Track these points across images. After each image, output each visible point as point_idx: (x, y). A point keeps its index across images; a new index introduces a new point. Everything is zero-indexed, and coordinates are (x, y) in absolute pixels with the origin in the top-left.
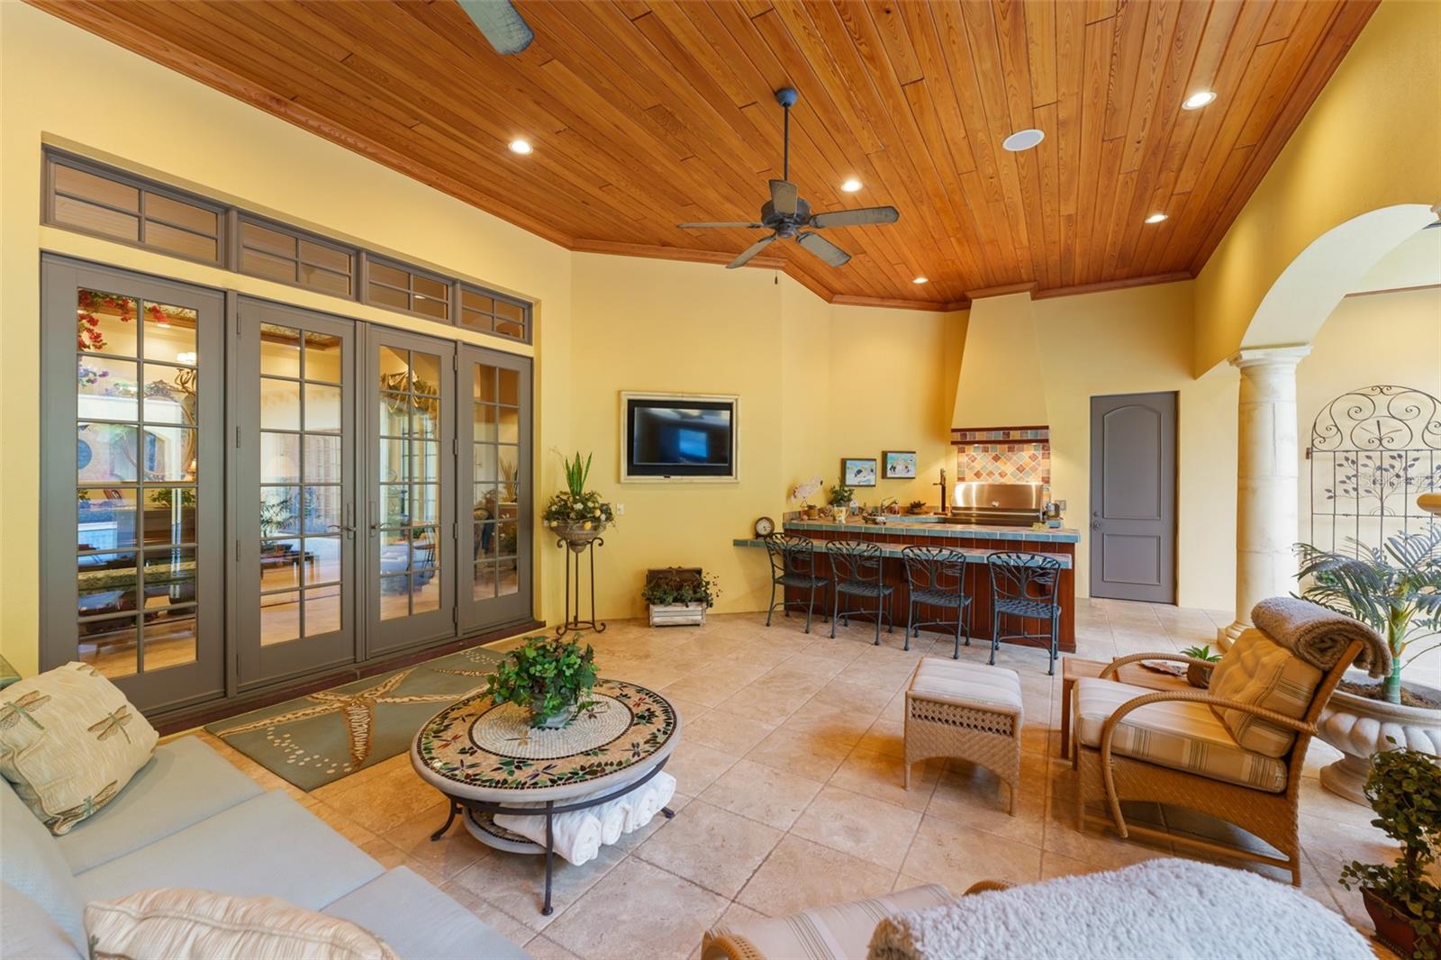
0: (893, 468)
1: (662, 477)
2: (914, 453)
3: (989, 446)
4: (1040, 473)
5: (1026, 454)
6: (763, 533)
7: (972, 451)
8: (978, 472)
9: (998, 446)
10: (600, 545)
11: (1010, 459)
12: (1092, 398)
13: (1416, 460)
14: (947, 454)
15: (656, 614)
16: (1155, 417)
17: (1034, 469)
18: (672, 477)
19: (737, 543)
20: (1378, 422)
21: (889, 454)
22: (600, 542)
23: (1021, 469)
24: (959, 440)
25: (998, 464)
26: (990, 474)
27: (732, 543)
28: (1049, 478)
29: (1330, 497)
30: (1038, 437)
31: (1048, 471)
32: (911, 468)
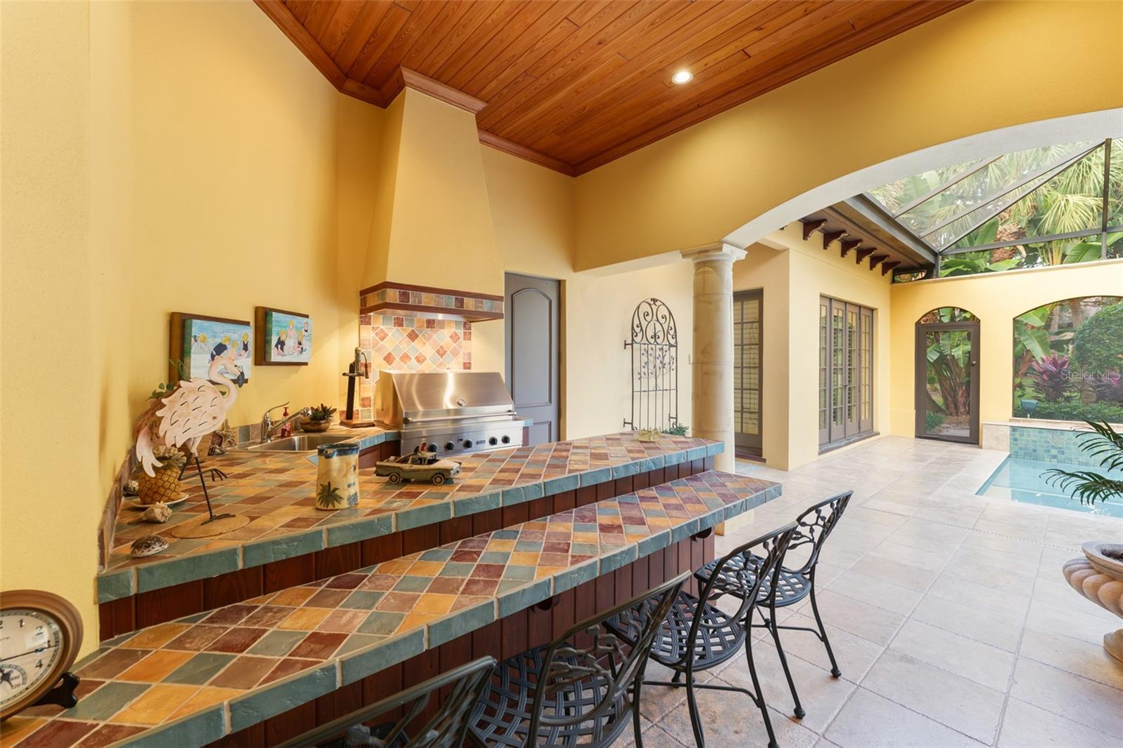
2: (307, 316)
3: (407, 317)
4: (462, 359)
5: (447, 330)
8: (390, 354)
12: (508, 273)
13: (666, 351)
16: (547, 302)
17: (455, 353)
20: (654, 324)
21: (270, 315)
23: (441, 352)
25: (416, 344)
26: (405, 358)
29: (640, 378)
31: (469, 355)
32: (305, 344)
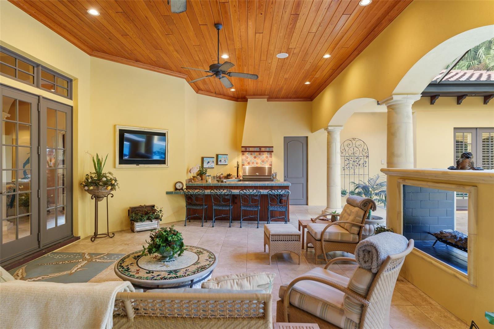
0: (221, 161)
1: (135, 165)
2: (227, 155)
3: (253, 153)
4: (269, 163)
5: (265, 156)
6: (179, 188)
7: (247, 154)
8: (249, 162)
9: (256, 153)
10: (112, 197)
11: (260, 157)
12: (284, 137)
13: (361, 159)
14: (238, 155)
15: (137, 227)
16: (302, 145)
17: (267, 161)
18: (140, 165)
19: (168, 193)
20: (353, 148)
21: (219, 155)
22: (112, 195)
23: (263, 161)
24: (244, 150)
25: (256, 159)
26: (253, 163)
27: (165, 193)
28: (272, 164)
29: (344, 170)
30: (269, 150)
31: (272, 162)
32: (226, 161)
